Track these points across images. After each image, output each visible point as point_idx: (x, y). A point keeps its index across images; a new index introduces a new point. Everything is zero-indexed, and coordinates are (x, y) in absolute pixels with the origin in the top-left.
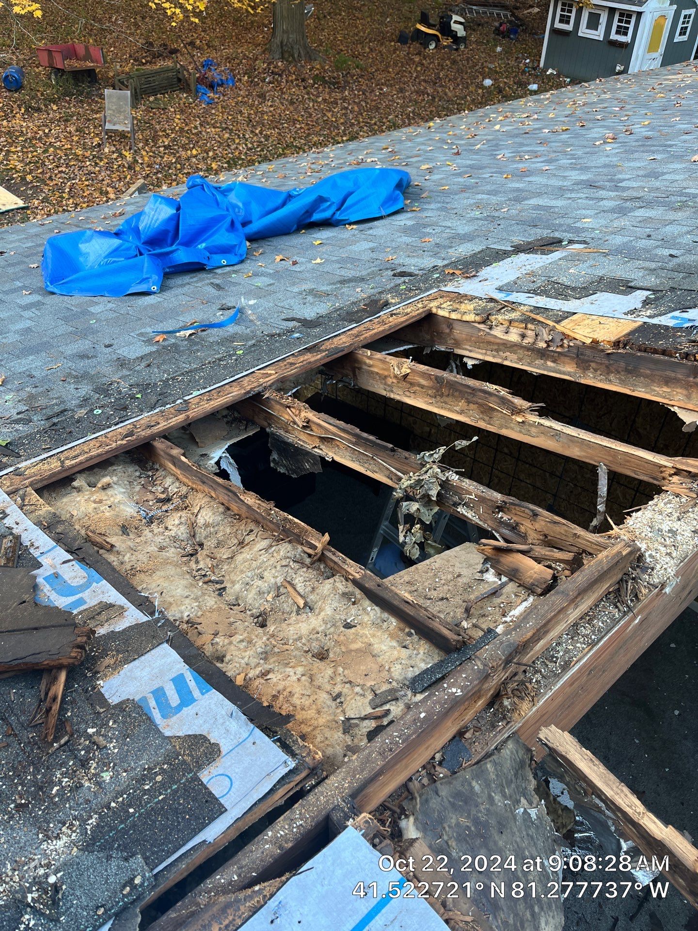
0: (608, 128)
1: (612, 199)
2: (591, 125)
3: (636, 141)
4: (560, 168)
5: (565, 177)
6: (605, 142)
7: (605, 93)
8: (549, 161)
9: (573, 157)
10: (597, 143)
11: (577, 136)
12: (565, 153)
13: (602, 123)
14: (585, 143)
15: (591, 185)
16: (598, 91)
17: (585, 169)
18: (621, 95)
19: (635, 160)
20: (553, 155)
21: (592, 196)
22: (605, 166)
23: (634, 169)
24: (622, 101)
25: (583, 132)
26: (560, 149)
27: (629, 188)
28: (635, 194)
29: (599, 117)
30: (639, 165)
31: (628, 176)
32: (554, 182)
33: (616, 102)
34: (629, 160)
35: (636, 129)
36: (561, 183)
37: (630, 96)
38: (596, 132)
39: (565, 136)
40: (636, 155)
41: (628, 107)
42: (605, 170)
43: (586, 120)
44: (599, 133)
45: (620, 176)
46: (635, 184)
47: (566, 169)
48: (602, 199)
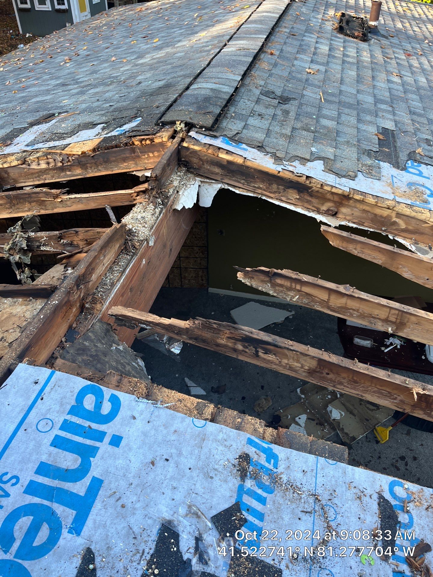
0: (65, 55)
1: (76, 88)
2: (56, 56)
3: (82, 58)
4: (44, 81)
5: (48, 84)
6: (66, 63)
7: (60, 38)
8: (37, 79)
9: (50, 74)
10: (61, 64)
11: (50, 63)
12: (45, 73)
13: (61, 54)
14: (55, 65)
15: (64, 85)
16: (56, 38)
17: (58, 78)
18: (69, 37)
19: (83, 67)
20: (39, 76)
21: (65, 89)
22: (69, 74)
23: (83, 72)
24: (70, 40)
25: (53, 60)
26: (42, 72)
27: (83, 81)
28: (87, 83)
29: (59, 51)
30: (86, 69)
31: (82, 76)
32: (43, 88)
33: (67, 41)
34: (80, 68)
35: (80, 52)
36: (47, 88)
37: (74, 37)
38: (59, 59)
39: (43, 65)
40: (83, 65)
41: (74, 42)
42: (69, 76)
43: (53, 54)
44: (61, 59)
45: (78, 77)
46: (86, 79)
47: (48, 80)
48: (71, 90)
